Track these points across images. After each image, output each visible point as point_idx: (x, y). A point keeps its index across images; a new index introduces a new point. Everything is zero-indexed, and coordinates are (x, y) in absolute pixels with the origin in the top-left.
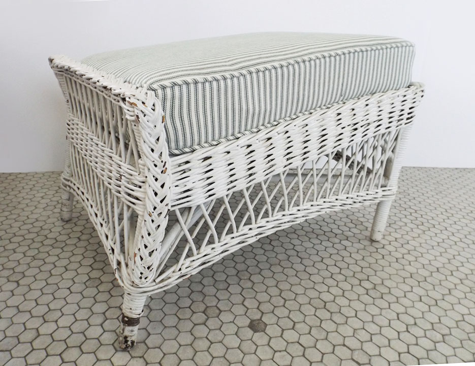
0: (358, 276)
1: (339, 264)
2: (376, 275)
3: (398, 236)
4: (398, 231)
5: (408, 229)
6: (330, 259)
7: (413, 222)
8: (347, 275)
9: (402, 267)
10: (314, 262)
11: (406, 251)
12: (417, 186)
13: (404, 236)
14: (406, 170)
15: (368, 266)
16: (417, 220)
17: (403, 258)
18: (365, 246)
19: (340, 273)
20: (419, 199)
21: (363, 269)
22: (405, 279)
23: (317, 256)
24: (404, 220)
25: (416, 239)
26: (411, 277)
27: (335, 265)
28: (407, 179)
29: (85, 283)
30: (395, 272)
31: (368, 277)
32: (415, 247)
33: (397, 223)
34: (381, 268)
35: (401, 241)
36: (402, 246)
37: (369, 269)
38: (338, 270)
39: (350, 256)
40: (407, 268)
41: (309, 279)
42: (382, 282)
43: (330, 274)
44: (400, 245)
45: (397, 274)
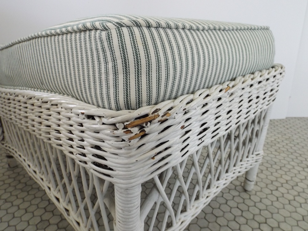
0: (258, 218)
1: (241, 206)
2: (272, 218)
3: (288, 178)
4: (287, 173)
5: (296, 172)
6: (233, 201)
7: (299, 165)
8: (248, 218)
9: (294, 210)
10: (220, 204)
11: (296, 193)
12: (299, 133)
13: (293, 178)
14: (289, 120)
15: (265, 208)
16: (302, 163)
17: (295, 200)
18: (262, 188)
19: (242, 216)
20: (303, 145)
21: (262, 211)
22: (299, 222)
23: (222, 198)
24: (292, 163)
25: (304, 181)
26: (304, 220)
27: (238, 207)
28: (291, 128)
29: (36, 225)
30: (289, 215)
31: (266, 220)
32: (303, 189)
33: (286, 166)
34: (276, 211)
35: (291, 183)
36: (293, 188)
37: (266, 211)
38: (240, 213)
39: (250, 198)
40: (299, 210)
41: (216, 222)
42: (279, 225)
43: (233, 217)
44: (291, 187)
45: (291, 217)
